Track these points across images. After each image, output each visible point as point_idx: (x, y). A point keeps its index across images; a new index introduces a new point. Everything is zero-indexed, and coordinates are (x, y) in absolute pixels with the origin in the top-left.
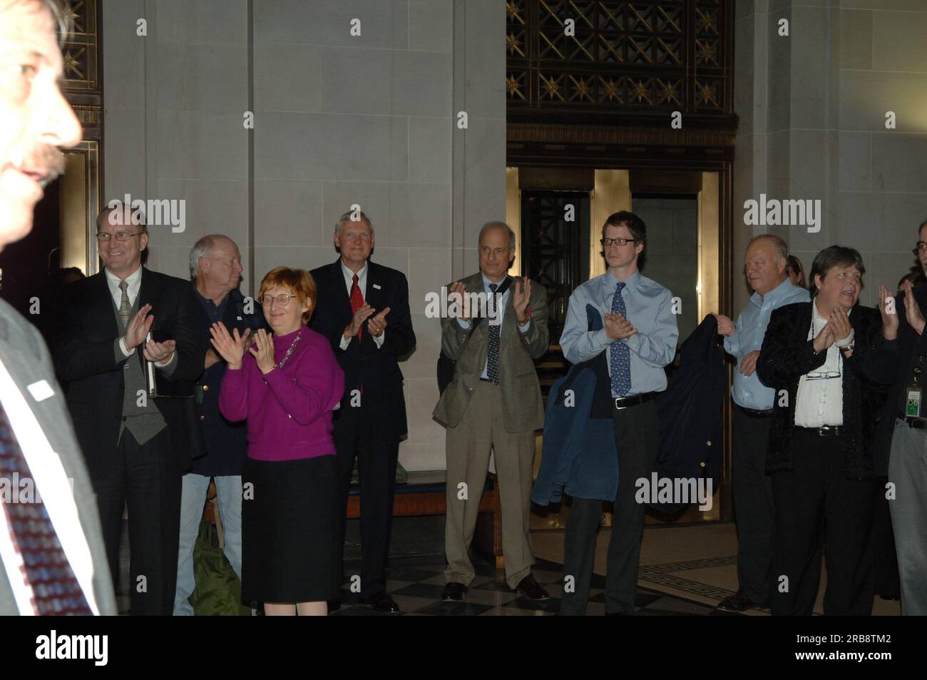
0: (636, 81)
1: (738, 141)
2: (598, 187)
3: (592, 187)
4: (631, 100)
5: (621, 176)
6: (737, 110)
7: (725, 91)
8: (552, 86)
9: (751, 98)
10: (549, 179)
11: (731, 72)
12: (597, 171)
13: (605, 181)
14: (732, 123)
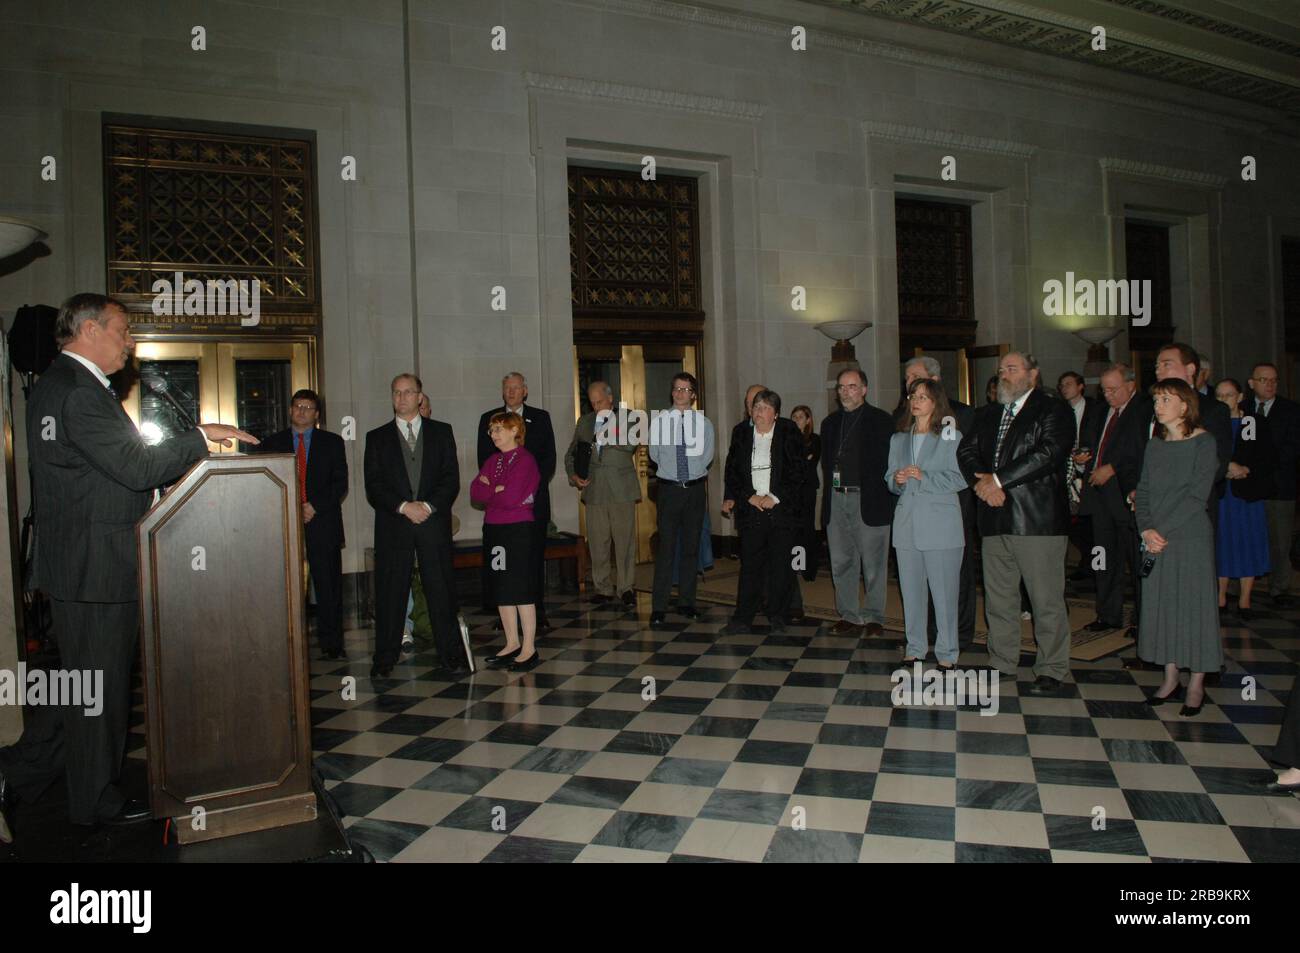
0: (644, 291)
1: (706, 327)
2: (624, 357)
3: (621, 356)
4: (641, 303)
5: (637, 349)
6: (704, 308)
7: (696, 298)
8: (594, 295)
9: (713, 302)
10: (595, 352)
11: (699, 286)
12: (623, 347)
13: (629, 353)
14: (701, 317)
